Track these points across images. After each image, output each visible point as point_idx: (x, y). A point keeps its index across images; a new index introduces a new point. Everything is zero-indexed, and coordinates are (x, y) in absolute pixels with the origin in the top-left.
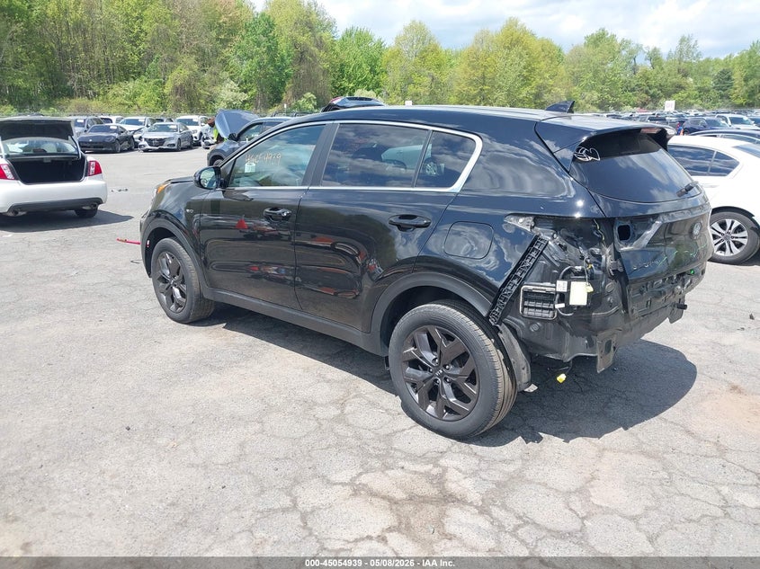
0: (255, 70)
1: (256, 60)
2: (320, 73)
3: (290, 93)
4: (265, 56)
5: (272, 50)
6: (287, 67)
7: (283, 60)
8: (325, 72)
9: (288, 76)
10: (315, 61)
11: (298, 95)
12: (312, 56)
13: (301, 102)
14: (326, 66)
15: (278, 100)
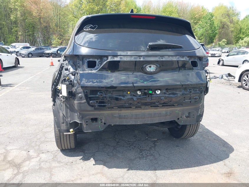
0: (204, 32)
1: (205, 28)
2: (230, 32)
3: (217, 40)
4: (208, 27)
5: (212, 24)
6: (216, 30)
7: (215, 28)
8: (232, 32)
9: (216, 33)
10: (228, 28)
11: (220, 40)
12: (227, 26)
13: (220, 43)
14: (233, 29)
15: (212, 42)
